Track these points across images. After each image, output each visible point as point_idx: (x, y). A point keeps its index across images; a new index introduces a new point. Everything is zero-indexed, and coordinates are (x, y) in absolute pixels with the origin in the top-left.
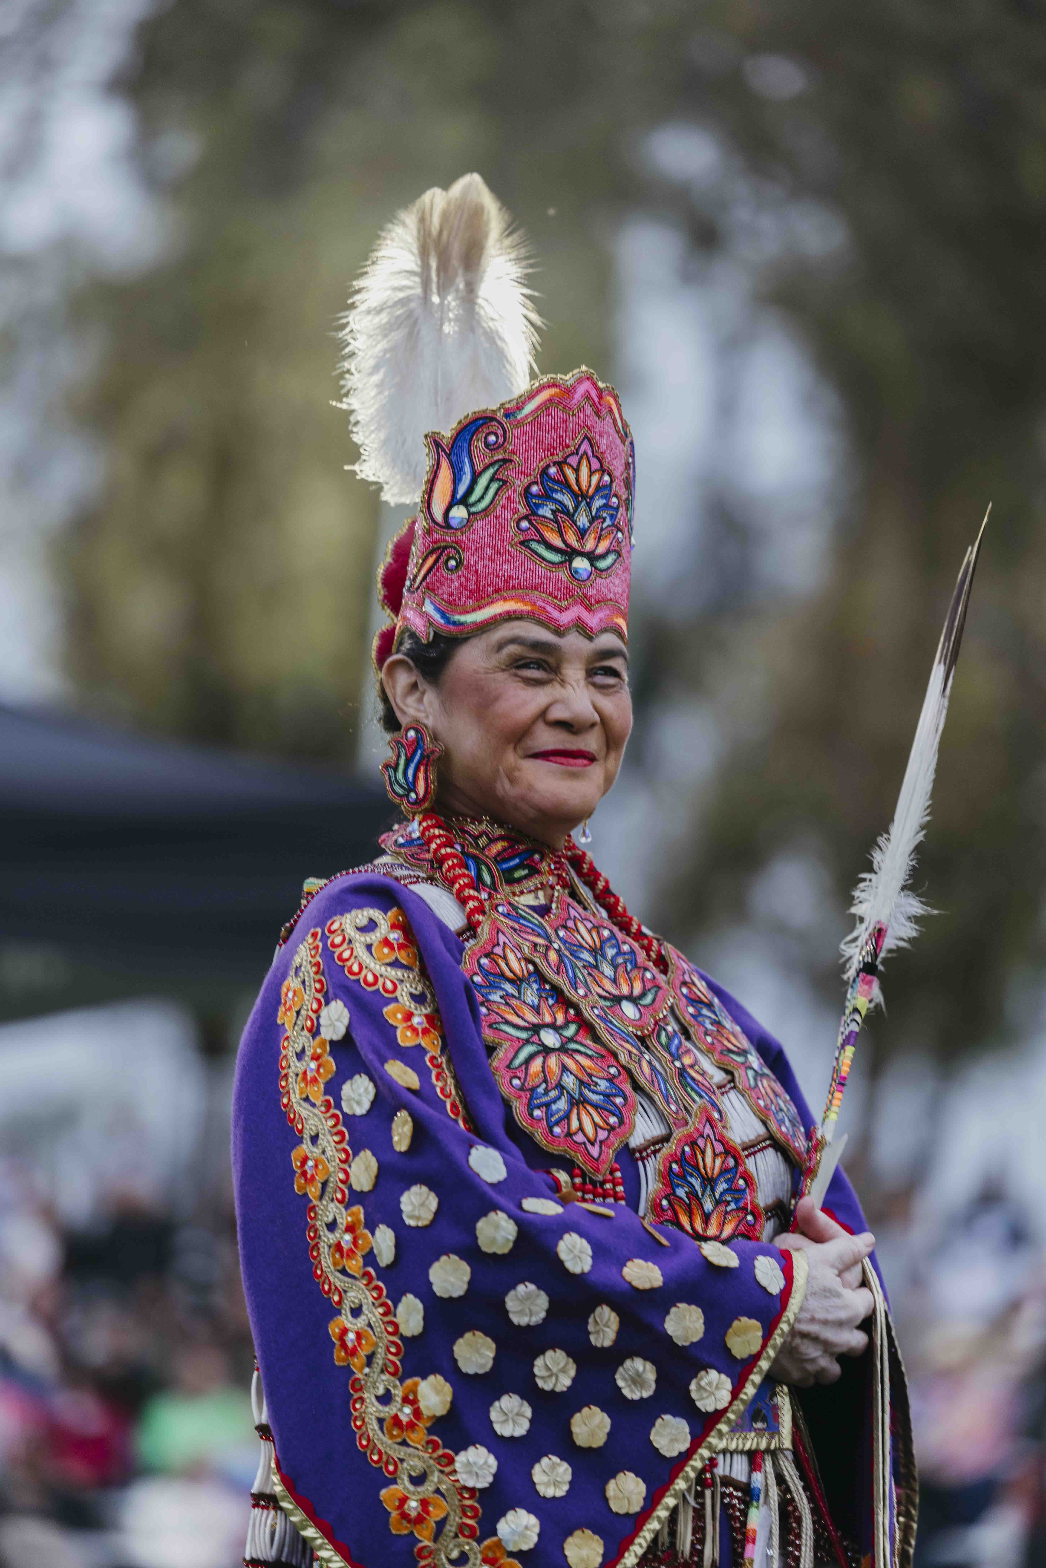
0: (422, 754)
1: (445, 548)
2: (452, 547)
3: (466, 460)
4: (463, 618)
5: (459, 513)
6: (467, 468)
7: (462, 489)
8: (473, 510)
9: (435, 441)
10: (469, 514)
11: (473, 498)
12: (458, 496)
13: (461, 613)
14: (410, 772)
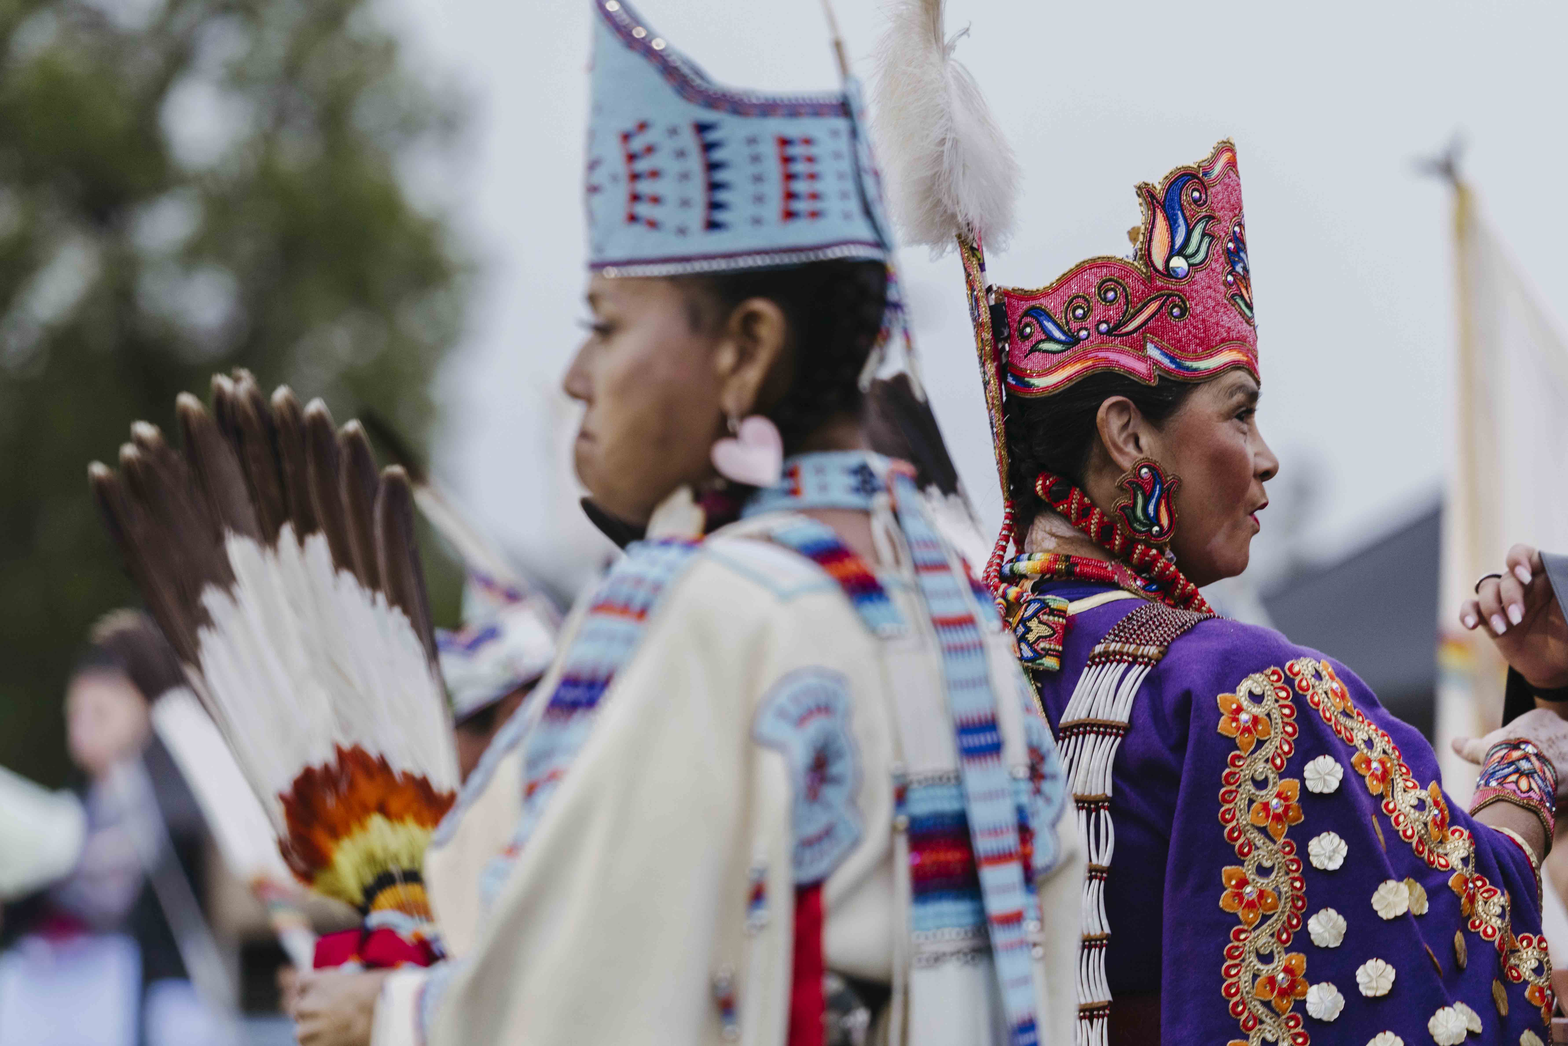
0: (1161, 489)
1: (1169, 296)
2: (1177, 295)
3: (1179, 212)
4: (1195, 365)
5: (1178, 263)
6: (1181, 221)
7: (1179, 241)
8: (1192, 261)
9: (1148, 191)
10: (1190, 265)
11: (1190, 250)
12: (1177, 247)
13: (1192, 360)
14: (1151, 509)
